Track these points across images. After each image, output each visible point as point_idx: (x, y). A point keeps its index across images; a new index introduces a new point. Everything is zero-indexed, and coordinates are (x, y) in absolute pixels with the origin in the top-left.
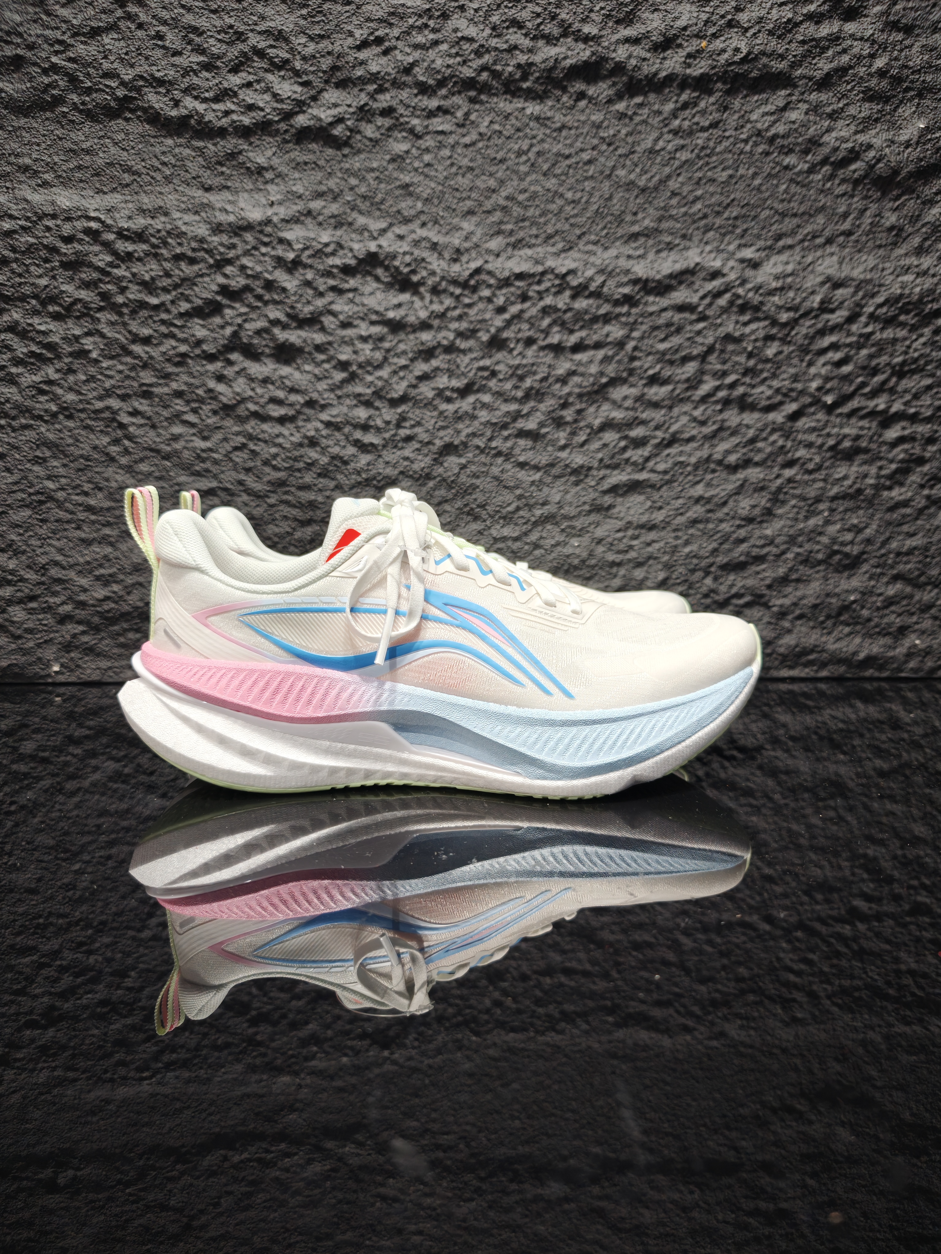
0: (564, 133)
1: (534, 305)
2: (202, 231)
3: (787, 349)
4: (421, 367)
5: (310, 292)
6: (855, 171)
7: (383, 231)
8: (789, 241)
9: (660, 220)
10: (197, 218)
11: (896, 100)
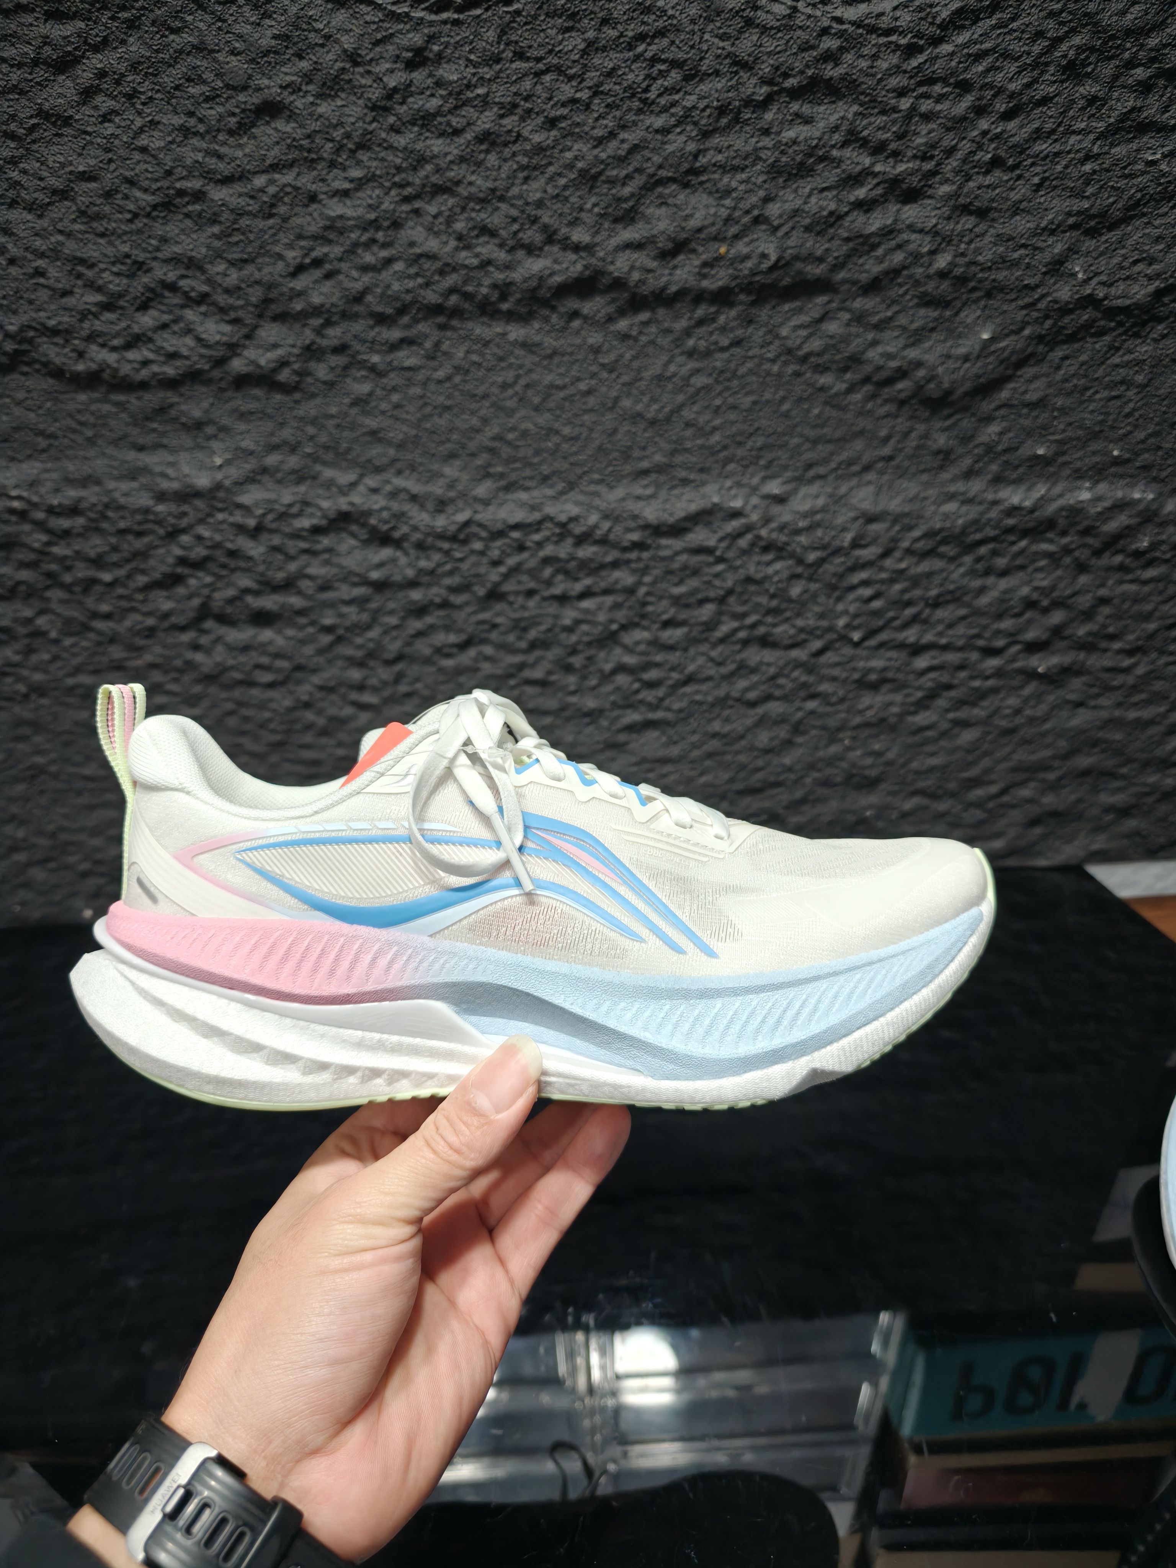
0: (556, 359)
1: (533, 556)
2: (145, 500)
3: (814, 586)
4: (416, 625)
5: (280, 557)
6: (900, 391)
7: (353, 485)
8: (821, 470)
9: (673, 453)
10: (134, 485)
11: (958, 303)
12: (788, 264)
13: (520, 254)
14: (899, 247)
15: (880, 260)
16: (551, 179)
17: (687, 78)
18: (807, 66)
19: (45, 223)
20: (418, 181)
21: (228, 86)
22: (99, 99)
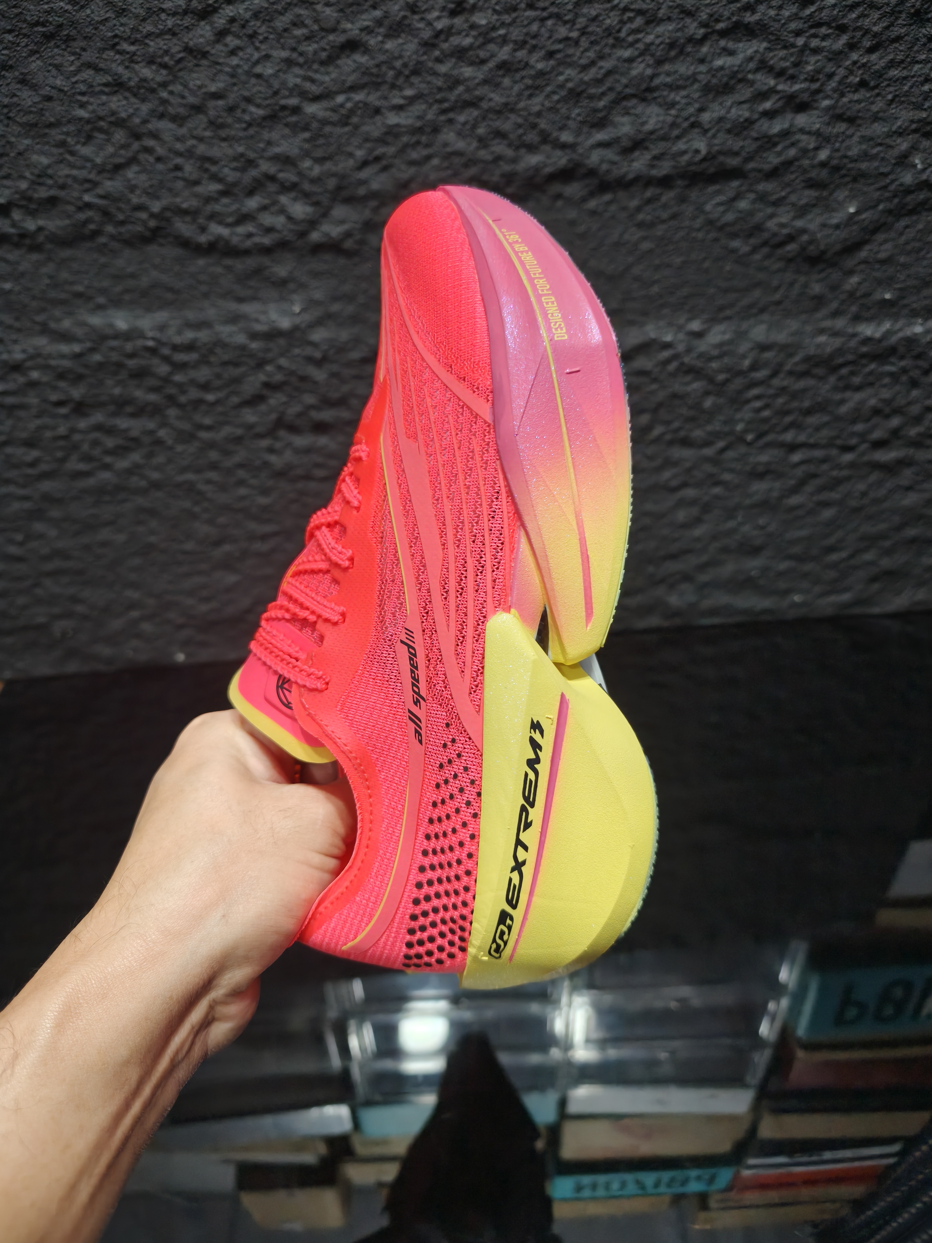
3: (721, 400)
5: (337, 381)
6: (789, 251)
8: (729, 313)
11: (832, 186)
12: (714, 157)
13: (523, 151)
14: (793, 144)
15: (779, 154)
16: (548, 96)
17: (648, 23)
18: (733, 14)
19: (183, 131)
20: (453, 98)
21: (322, 29)
22: (229, 39)
